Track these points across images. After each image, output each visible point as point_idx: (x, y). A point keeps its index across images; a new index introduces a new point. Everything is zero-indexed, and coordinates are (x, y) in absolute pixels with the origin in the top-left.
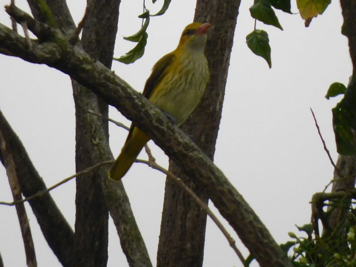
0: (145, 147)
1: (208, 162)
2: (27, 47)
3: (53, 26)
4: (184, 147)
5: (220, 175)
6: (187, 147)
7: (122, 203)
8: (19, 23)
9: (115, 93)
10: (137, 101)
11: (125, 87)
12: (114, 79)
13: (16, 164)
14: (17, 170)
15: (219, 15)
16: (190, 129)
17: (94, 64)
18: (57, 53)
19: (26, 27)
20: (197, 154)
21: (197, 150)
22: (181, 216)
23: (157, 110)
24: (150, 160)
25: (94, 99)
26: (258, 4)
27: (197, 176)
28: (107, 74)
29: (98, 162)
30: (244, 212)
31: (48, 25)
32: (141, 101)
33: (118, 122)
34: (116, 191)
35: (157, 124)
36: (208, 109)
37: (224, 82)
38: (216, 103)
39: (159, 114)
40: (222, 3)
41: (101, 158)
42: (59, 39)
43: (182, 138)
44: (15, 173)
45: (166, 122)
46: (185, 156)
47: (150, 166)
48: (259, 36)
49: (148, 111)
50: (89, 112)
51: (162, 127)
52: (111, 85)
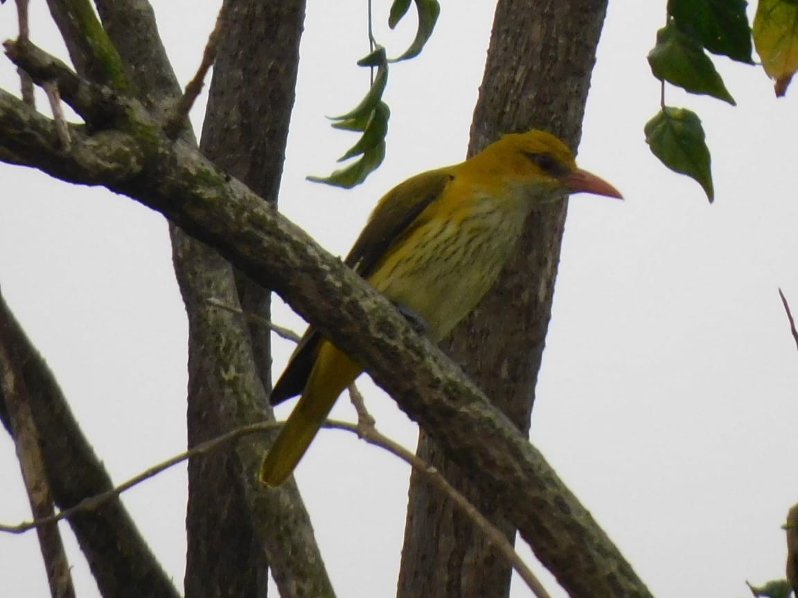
0: (350, 391)
1: (506, 429)
2: (59, 144)
3: (122, 91)
4: (446, 391)
5: (534, 462)
6: (453, 391)
7: (291, 526)
8: (39, 84)
9: (277, 258)
10: (330, 277)
11: (302, 244)
12: (274, 224)
13: (39, 427)
14: (42, 444)
15: (547, 67)
16: (473, 346)
17: (225, 185)
18: (133, 160)
19: (58, 95)
20: (478, 409)
21: (480, 399)
22: (450, 560)
23: (380, 299)
24: (360, 421)
25: (225, 270)
26: (668, 44)
27: (480, 463)
28: (255, 210)
29: (235, 425)
30: (595, 554)
31: (112, 88)
32: (340, 278)
33: (283, 329)
34: (277, 495)
35: (379, 336)
36: (518, 296)
37: (558, 231)
38: (538, 282)
39: (384, 311)
40: (554, 35)
41: (241, 415)
42: (138, 124)
43: (441, 368)
44: (36, 451)
45: (403, 329)
46: (450, 414)
47: (360, 436)
48: (678, 125)
49: (357, 301)
50: (210, 304)
51: (393, 343)
52: (266, 238)
